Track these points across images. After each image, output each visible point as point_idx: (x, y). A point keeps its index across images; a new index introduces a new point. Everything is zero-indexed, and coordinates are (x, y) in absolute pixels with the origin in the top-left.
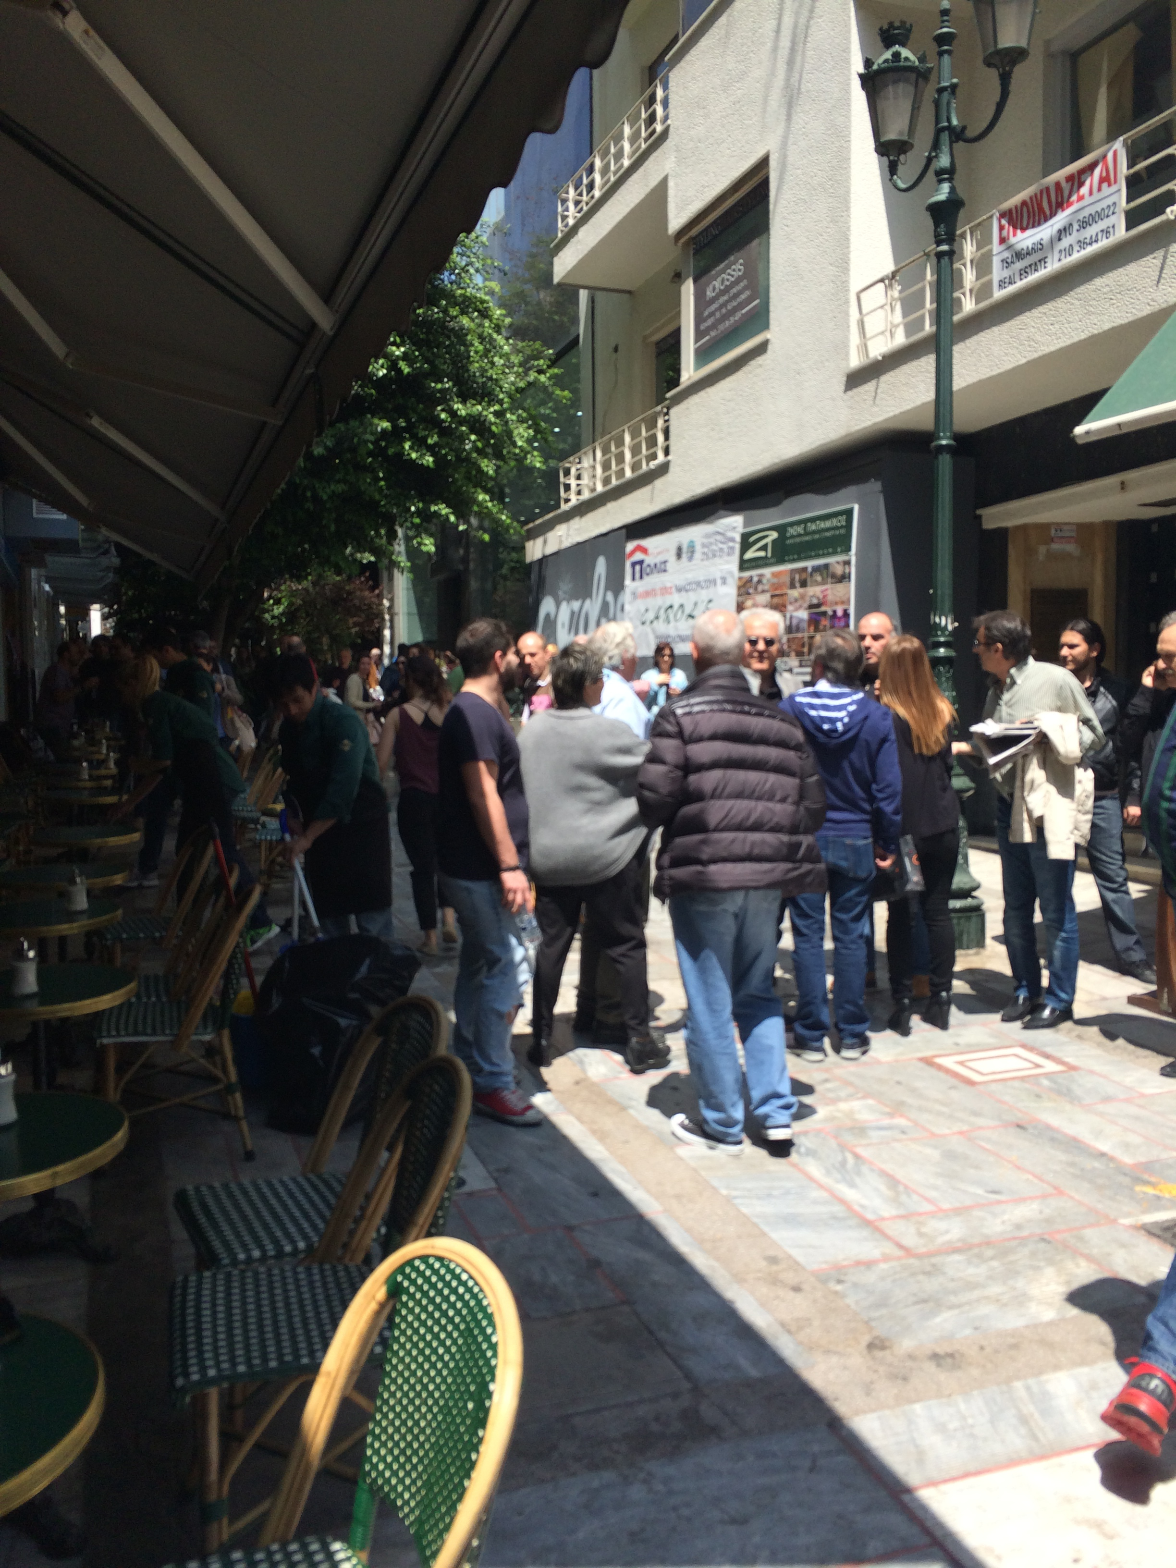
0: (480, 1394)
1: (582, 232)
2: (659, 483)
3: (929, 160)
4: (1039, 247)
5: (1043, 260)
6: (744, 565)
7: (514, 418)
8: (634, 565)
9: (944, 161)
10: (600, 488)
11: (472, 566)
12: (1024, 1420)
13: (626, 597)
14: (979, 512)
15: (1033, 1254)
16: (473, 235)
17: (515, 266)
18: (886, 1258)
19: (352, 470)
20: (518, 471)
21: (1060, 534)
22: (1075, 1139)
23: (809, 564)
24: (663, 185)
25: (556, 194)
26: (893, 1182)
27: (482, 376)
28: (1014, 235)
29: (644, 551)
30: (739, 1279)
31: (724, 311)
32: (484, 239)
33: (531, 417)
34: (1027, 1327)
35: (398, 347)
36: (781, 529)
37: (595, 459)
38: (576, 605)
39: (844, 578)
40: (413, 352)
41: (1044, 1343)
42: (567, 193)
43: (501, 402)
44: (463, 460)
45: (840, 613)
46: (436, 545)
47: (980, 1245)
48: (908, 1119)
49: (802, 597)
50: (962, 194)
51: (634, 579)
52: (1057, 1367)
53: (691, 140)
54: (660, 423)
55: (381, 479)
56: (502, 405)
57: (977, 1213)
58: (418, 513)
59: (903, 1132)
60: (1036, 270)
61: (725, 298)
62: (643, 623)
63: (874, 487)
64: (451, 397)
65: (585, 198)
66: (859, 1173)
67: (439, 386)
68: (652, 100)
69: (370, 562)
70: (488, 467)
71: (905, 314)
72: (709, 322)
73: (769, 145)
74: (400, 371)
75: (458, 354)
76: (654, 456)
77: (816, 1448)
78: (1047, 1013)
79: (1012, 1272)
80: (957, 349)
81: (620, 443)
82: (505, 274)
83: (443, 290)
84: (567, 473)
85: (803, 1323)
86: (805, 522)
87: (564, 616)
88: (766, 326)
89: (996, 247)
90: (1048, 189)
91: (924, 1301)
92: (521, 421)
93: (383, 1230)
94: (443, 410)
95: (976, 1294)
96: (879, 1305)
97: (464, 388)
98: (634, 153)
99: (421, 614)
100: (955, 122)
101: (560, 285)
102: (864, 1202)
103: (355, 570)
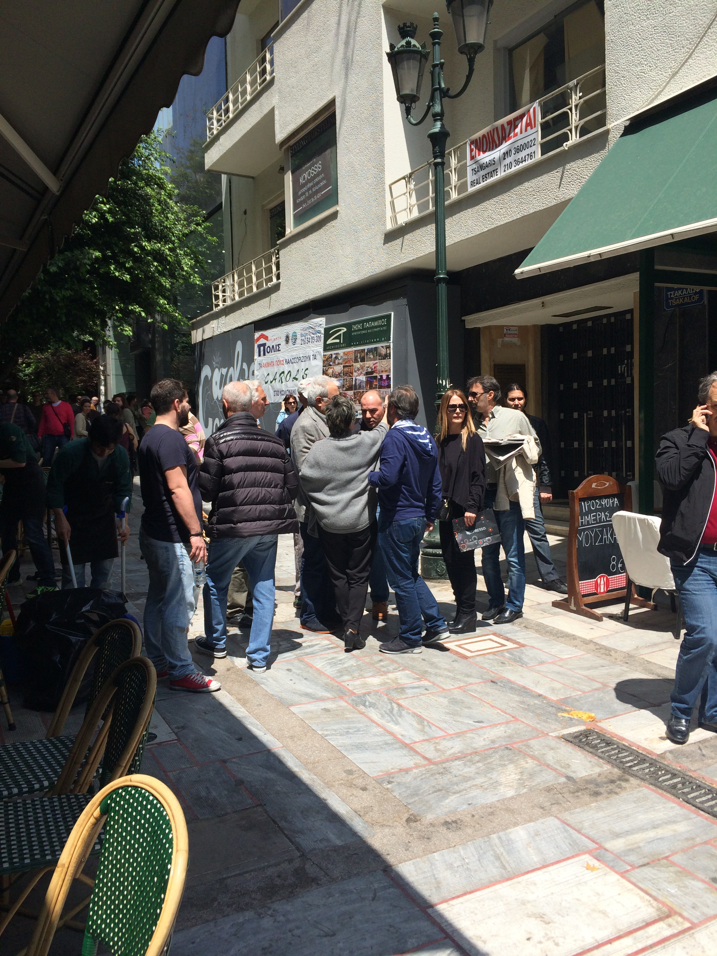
0: (161, 872)
1: (222, 138)
2: (273, 296)
3: (429, 107)
4: (493, 163)
5: (495, 171)
6: (327, 348)
7: (182, 252)
8: (259, 346)
9: (437, 108)
10: (237, 298)
11: (157, 346)
12: (498, 858)
13: (255, 366)
14: (463, 318)
15: (501, 757)
16: (152, 136)
17: (181, 157)
18: (417, 766)
19: (76, 282)
20: (186, 286)
21: (509, 332)
22: (524, 687)
23: (366, 347)
24: (272, 112)
25: (205, 114)
26: (421, 719)
27: (161, 226)
28: (479, 155)
29: (266, 338)
30: (329, 785)
31: (310, 192)
32: (160, 139)
33: (193, 252)
34: (498, 801)
35: (105, 205)
36: (348, 326)
37: (233, 280)
38: (224, 371)
39: (386, 356)
40: (115, 208)
41: (508, 810)
42: (212, 114)
43: (173, 243)
44: (149, 278)
45: (384, 377)
46: (133, 332)
47: (471, 754)
48: (430, 681)
49: (362, 368)
50: (448, 128)
51: (260, 355)
52: (516, 824)
53: (288, 86)
54: (274, 259)
55: (95, 288)
56: (174, 244)
57: (469, 735)
58: (121, 311)
59: (426, 689)
60: (492, 176)
61: (311, 184)
62: (266, 383)
63: (403, 301)
64: (141, 238)
65: (223, 118)
66: (401, 716)
67: (133, 230)
68: (264, 60)
69: (90, 340)
70: (166, 283)
71: (418, 199)
72: (302, 198)
73: (335, 92)
74: (106, 220)
75: (145, 211)
76: (271, 280)
77: (376, 886)
78: (507, 614)
79: (490, 769)
80: (448, 221)
81: (249, 271)
82: (174, 162)
83: (134, 170)
84: (217, 288)
85: (369, 809)
86: (363, 322)
87: (217, 377)
88: (337, 203)
89: (469, 162)
90: (497, 128)
91: (439, 790)
92: (186, 254)
93: (101, 770)
94: (135, 246)
95: (470, 783)
96: (412, 795)
97: (149, 233)
98: (253, 92)
99: (124, 375)
100: (443, 85)
101: (209, 171)
102: (404, 733)
103: (80, 346)
